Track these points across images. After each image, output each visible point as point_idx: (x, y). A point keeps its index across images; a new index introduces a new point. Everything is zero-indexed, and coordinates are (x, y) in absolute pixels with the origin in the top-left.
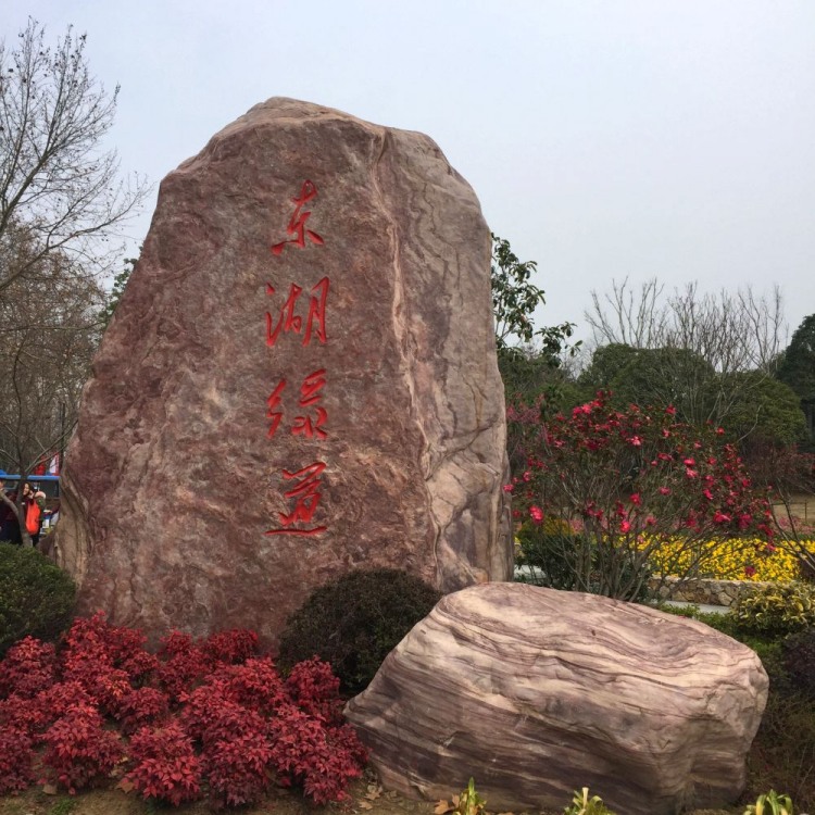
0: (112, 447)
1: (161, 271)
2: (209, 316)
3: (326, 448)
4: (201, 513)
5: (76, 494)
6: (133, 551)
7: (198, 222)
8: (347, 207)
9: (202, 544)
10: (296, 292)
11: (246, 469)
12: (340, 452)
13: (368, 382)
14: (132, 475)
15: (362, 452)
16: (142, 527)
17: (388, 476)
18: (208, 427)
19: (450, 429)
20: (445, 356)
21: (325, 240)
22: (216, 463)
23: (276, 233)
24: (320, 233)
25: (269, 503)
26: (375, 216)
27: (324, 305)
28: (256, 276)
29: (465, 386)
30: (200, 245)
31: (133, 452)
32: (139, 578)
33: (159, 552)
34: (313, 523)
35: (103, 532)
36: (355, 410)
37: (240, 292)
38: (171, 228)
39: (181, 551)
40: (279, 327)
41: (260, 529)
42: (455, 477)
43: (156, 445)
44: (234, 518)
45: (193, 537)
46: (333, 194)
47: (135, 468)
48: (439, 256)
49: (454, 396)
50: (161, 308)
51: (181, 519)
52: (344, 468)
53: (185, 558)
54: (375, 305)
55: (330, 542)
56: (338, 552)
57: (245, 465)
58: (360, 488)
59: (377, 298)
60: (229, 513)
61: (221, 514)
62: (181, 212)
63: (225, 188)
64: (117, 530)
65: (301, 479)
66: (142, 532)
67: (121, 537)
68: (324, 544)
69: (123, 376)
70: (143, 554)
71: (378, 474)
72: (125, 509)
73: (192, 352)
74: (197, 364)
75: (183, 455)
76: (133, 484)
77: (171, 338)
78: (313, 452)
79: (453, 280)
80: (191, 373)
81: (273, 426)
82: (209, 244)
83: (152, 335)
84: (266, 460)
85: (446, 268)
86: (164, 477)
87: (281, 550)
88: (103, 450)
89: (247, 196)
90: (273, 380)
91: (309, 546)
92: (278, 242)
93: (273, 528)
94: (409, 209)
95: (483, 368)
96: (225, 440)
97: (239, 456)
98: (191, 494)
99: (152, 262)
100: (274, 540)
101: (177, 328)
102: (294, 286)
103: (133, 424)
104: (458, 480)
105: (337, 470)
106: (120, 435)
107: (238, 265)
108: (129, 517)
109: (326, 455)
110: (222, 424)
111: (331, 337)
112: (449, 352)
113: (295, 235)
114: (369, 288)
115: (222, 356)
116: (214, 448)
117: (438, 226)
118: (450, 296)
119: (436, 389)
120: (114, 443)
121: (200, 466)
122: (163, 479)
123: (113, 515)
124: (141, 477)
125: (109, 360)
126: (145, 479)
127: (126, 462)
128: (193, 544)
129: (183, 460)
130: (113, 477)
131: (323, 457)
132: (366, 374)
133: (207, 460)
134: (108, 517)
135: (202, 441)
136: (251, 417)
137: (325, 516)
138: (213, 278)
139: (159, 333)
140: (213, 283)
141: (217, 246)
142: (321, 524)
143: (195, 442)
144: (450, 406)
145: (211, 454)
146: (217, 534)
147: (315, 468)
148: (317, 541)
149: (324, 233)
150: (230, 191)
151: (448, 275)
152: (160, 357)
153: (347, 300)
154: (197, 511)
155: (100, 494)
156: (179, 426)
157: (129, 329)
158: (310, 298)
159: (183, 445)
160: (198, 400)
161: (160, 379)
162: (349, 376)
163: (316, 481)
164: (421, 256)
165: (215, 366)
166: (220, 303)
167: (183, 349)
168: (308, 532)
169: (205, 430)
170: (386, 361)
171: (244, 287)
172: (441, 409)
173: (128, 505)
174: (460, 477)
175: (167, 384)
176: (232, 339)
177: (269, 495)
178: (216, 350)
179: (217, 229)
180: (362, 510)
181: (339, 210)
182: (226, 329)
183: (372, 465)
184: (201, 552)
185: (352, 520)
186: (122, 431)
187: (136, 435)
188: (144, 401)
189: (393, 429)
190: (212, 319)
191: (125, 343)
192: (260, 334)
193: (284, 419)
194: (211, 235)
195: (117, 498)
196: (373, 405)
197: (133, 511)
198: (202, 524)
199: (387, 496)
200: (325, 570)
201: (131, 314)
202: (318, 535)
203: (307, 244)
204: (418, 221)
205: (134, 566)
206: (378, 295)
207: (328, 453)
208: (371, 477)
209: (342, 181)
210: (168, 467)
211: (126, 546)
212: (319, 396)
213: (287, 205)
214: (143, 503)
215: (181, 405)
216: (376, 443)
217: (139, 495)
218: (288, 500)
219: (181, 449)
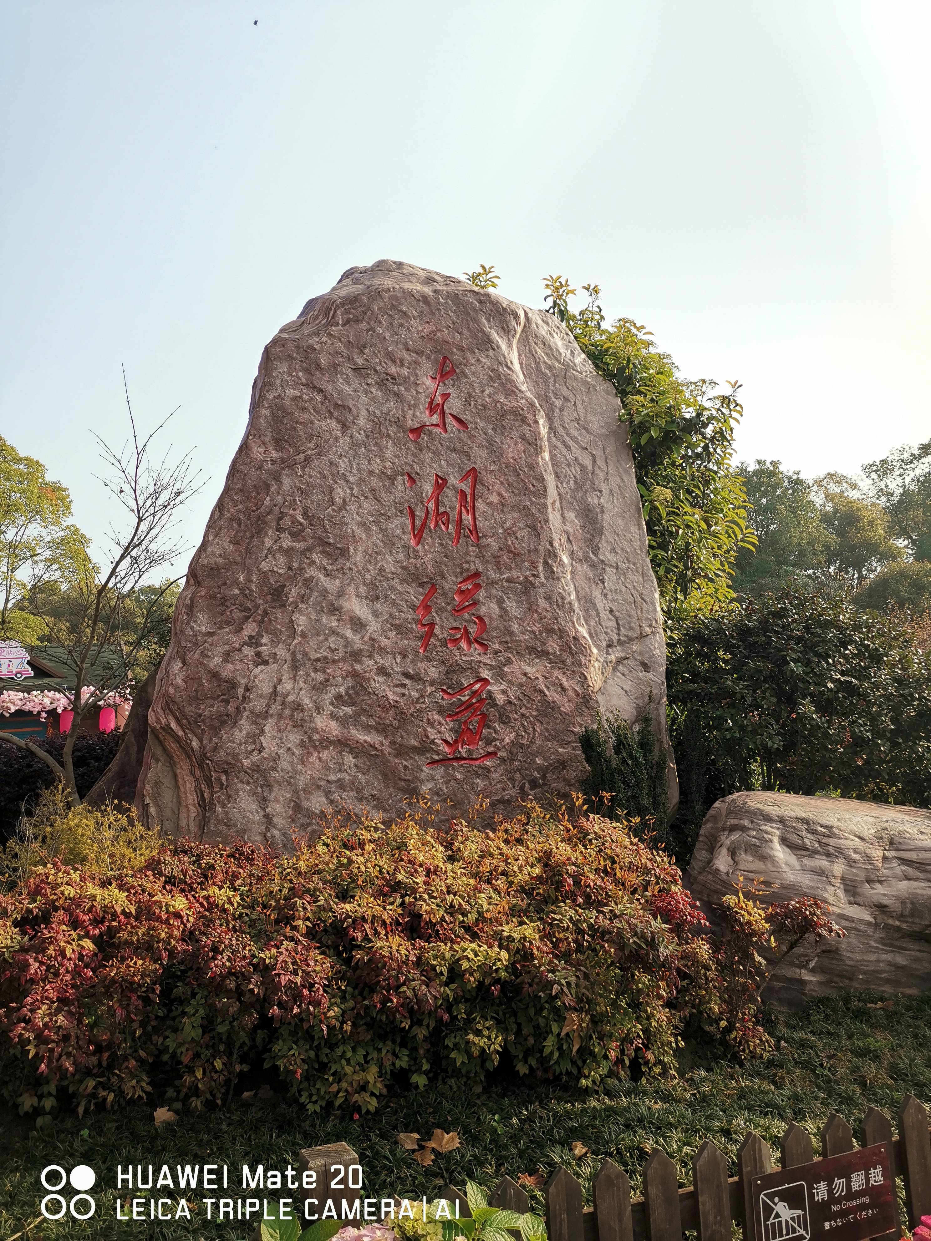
0: (227, 671)
1: (274, 454)
2: (340, 510)
3: (489, 662)
4: (347, 745)
5: (180, 733)
6: (264, 799)
7: (319, 398)
8: (491, 389)
9: (353, 784)
10: (441, 484)
11: (398, 690)
12: (505, 665)
13: (528, 587)
14: (258, 705)
15: (529, 665)
16: (274, 769)
17: (560, 690)
18: (348, 643)
19: (615, 637)
20: (602, 558)
21: (470, 426)
22: (361, 685)
23: (414, 415)
24: (462, 417)
25: (429, 729)
26: (523, 401)
27: (474, 499)
28: (393, 463)
29: (624, 589)
30: (323, 424)
31: (255, 677)
32: (276, 832)
33: (298, 798)
34: (480, 748)
35: (224, 778)
36: (517, 618)
37: (375, 482)
38: (287, 402)
39: (327, 794)
40: (424, 524)
41: (421, 760)
42: (622, 688)
43: (286, 666)
44: (389, 749)
45: (339, 776)
46: (474, 374)
47: (261, 696)
48: (586, 449)
49: (613, 600)
50: (279, 499)
51: (325, 755)
52: (511, 683)
53: (332, 802)
54: (530, 500)
55: (501, 770)
56: (511, 779)
57: (396, 686)
58: (529, 705)
59: (531, 491)
60: (381, 742)
61: (372, 746)
62: (297, 384)
63: (350, 359)
64: (242, 774)
65: (463, 699)
66: (275, 774)
67: (248, 783)
68: (495, 771)
69: (236, 583)
70: (278, 802)
71: (548, 688)
72: (250, 748)
73: (322, 552)
74: (329, 567)
75: (320, 677)
76: (258, 716)
77: (296, 536)
78: (472, 668)
79: (602, 475)
80: (323, 578)
81: (426, 638)
82: (334, 424)
83: (270, 533)
84: (420, 679)
85: (594, 462)
86: (299, 705)
87: (447, 783)
88: (215, 675)
89: (376, 371)
90: (421, 585)
91: (478, 776)
92: (416, 425)
93: (436, 757)
94: (551, 395)
95: (640, 570)
96: (370, 657)
97: (388, 675)
98: (334, 724)
99: (264, 443)
100: (439, 772)
101: (301, 524)
102: (437, 475)
103: (254, 642)
104: (626, 692)
105: (503, 687)
106: (236, 656)
107: (371, 451)
108: (255, 757)
109: (489, 670)
110: (366, 639)
111: (485, 536)
112: (606, 554)
113: (436, 419)
114: (523, 481)
115: (359, 558)
116: (358, 667)
117: (582, 415)
118: (601, 492)
119: (597, 593)
120: (230, 666)
121: (342, 690)
122: (298, 707)
123: (236, 756)
124: (268, 706)
125: (216, 563)
126: (275, 708)
127: (247, 689)
128: (341, 785)
129: (321, 683)
130: (231, 708)
131: (487, 672)
132: (526, 577)
133: (350, 682)
134: (231, 760)
135: (343, 659)
136: (400, 629)
137: (495, 740)
138: (343, 464)
139: (279, 529)
140: (342, 471)
141: (344, 427)
142: (491, 749)
143: (334, 661)
144: (611, 611)
145: (355, 675)
146: (368, 770)
147: (477, 686)
148: (487, 769)
149: (469, 417)
150: (355, 363)
151: (597, 471)
152: (281, 559)
153: (499, 494)
154: (343, 744)
155: (215, 731)
156: (313, 643)
157: (240, 525)
158: (457, 492)
159: (319, 665)
160: (334, 610)
161: (284, 586)
162: (508, 580)
163: (481, 701)
164: (568, 448)
165: (351, 569)
166: (352, 495)
167: (309, 549)
168: (477, 759)
169: (345, 646)
170: (546, 563)
171: (380, 477)
172: (604, 615)
173: (254, 742)
174: (627, 688)
175: (293, 593)
176: (369, 536)
177: (428, 720)
178: (352, 551)
179: (343, 406)
180: (535, 730)
181: (483, 392)
182: (362, 525)
183: (541, 678)
184: (351, 794)
185: (525, 742)
186: (240, 650)
187: (258, 654)
188: (266, 613)
189: (561, 638)
190: (344, 513)
191: (235, 542)
192: (404, 533)
193: (437, 630)
194: (336, 414)
195: (239, 735)
196: (537, 611)
197: (261, 749)
198: (349, 759)
199: (560, 713)
200: (499, 801)
201: (240, 506)
202: (488, 763)
203: (449, 429)
204: (562, 409)
205: (268, 818)
206: (532, 489)
207: (491, 668)
208: (542, 691)
209: (483, 360)
210: (303, 692)
211: (255, 793)
212: (475, 603)
213: (423, 383)
214: (274, 738)
215: (313, 617)
216: (543, 654)
217: (267, 728)
218: (451, 724)
219: (316, 670)
